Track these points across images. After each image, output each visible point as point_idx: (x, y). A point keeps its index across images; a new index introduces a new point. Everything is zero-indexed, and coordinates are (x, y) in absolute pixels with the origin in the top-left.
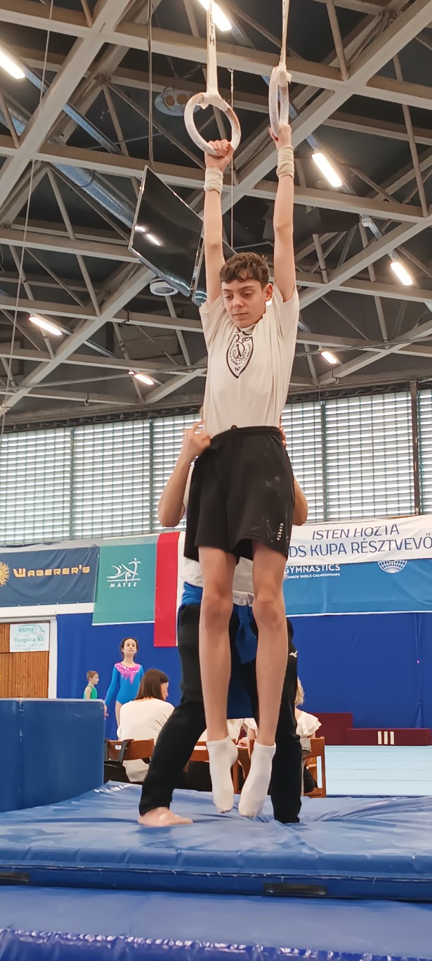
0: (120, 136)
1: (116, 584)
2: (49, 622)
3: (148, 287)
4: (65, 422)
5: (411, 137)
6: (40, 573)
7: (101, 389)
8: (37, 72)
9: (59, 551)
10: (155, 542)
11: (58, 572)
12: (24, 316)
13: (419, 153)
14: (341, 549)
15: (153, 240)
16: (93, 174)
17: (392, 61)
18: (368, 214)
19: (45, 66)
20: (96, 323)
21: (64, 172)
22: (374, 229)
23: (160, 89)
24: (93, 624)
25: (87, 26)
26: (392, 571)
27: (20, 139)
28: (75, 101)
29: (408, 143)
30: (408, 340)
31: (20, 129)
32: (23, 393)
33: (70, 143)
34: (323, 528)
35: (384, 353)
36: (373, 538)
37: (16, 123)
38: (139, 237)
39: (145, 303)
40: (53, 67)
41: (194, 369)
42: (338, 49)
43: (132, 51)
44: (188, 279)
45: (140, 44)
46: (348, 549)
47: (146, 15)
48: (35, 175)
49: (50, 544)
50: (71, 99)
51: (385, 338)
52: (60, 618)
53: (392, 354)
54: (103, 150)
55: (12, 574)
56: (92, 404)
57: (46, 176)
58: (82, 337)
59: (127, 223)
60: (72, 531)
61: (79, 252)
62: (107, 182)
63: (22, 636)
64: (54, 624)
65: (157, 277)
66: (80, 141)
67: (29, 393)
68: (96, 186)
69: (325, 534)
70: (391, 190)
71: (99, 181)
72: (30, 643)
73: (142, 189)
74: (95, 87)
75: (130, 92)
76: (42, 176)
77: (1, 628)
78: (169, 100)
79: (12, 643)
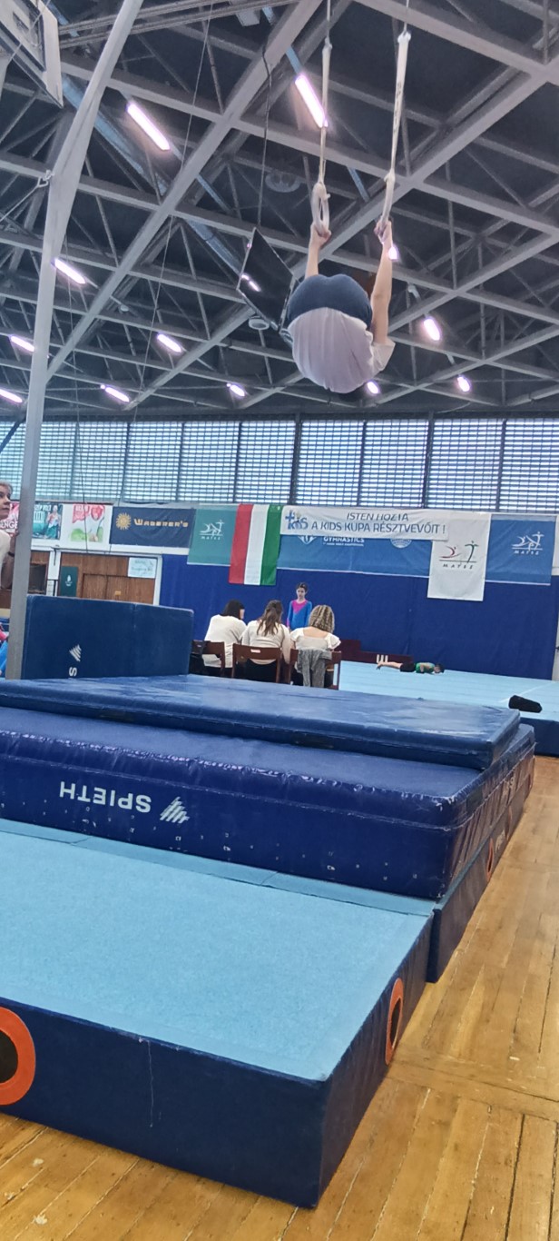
0: (237, 205)
1: (206, 536)
2: (156, 558)
3: (247, 322)
4: (178, 417)
5: (451, 227)
6: (153, 524)
7: (208, 395)
8: (181, 148)
9: (167, 509)
10: (236, 510)
11: (165, 524)
12: (155, 334)
13: (455, 240)
14: (366, 527)
15: (255, 286)
16: (214, 231)
17: (444, 165)
18: (413, 284)
19: (186, 143)
20: (207, 345)
21: (193, 228)
22: (416, 294)
23: (269, 170)
24: (188, 563)
25: (220, 114)
26: (400, 546)
27: (163, 198)
28: (205, 172)
29: (449, 232)
30: (431, 381)
31: (163, 190)
32: (150, 392)
33: (199, 205)
34: (355, 511)
35: (411, 389)
36: (390, 522)
37: (160, 186)
38: (244, 284)
39: (244, 334)
40: (191, 145)
41: (274, 387)
42: (406, 152)
43: (252, 137)
44: (278, 320)
45: (257, 131)
46: (372, 529)
47: (265, 109)
48: (172, 226)
49: (161, 504)
50: (202, 170)
51: (415, 378)
52: (164, 556)
53: (418, 390)
54: (224, 213)
55: (133, 522)
56: (199, 405)
57: (179, 231)
58: (196, 355)
59: (236, 272)
60: (177, 497)
61: (199, 290)
62: (225, 239)
63: (138, 566)
64: (160, 561)
65: (256, 315)
66: (206, 205)
67: (155, 393)
68: (216, 241)
69: (356, 516)
70: (433, 266)
71: (220, 239)
72: (141, 572)
73: (250, 245)
74: (220, 164)
75: (248, 171)
76: (176, 228)
77: (123, 560)
78: (276, 179)
79: (130, 570)
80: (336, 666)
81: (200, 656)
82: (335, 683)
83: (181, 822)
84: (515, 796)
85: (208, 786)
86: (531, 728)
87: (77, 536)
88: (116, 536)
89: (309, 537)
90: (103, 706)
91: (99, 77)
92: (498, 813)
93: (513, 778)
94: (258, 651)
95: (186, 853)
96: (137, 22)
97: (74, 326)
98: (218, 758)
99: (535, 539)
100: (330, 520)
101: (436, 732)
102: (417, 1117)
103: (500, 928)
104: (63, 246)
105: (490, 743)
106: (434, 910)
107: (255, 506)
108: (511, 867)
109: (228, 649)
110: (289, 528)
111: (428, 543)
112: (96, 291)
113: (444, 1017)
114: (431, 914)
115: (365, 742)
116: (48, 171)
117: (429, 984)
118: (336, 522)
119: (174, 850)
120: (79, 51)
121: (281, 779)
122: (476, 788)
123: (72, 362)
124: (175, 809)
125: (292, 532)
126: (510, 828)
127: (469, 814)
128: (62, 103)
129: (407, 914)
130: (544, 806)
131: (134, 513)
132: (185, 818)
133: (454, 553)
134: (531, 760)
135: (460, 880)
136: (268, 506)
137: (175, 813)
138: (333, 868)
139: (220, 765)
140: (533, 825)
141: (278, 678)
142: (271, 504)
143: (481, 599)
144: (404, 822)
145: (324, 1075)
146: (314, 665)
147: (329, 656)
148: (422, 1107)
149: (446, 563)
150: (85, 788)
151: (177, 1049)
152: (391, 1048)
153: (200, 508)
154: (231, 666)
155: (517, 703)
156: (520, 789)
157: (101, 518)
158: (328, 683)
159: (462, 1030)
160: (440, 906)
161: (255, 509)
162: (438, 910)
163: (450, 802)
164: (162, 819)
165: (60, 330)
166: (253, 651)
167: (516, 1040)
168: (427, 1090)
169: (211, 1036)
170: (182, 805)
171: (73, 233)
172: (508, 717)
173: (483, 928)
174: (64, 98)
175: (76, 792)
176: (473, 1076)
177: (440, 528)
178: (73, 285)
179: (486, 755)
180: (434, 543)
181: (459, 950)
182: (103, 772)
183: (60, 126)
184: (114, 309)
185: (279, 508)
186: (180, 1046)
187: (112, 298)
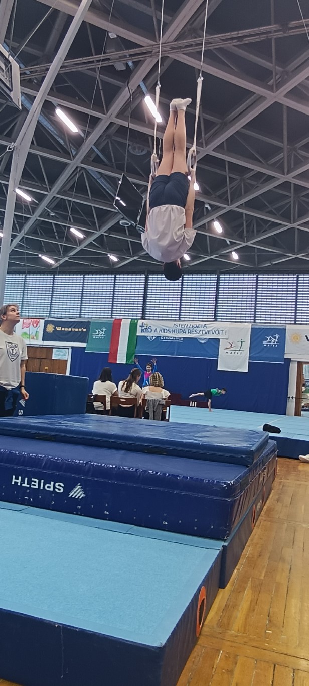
0: (114, 161)
1: (96, 337)
2: (68, 349)
3: (119, 222)
4: (81, 272)
5: (227, 174)
6: (66, 330)
7: (97, 260)
8: (84, 131)
9: (74, 322)
10: (112, 322)
11: (73, 330)
12: (69, 228)
13: (230, 181)
14: (184, 332)
15: (123, 203)
16: (101, 174)
17: (223, 142)
18: (207, 202)
19: (87, 129)
20: (97, 234)
21: (90, 172)
22: (209, 208)
23: (131, 144)
24: (85, 351)
25: (104, 114)
26: (203, 342)
27: (74, 157)
28: (97, 144)
29: (226, 176)
30: (218, 254)
31: (74, 153)
32: (66, 259)
34: (178, 323)
35: (208, 258)
36: (196, 329)
37: (73, 151)
38: (117, 202)
39: (117, 228)
40: (90, 130)
41: (134, 257)
42: (203, 135)
43: (122, 126)
44: (136, 221)
45: (125, 124)
46: (187, 332)
47: (128, 113)
48: (79, 171)
49: (71, 319)
50: (95, 143)
51: (209, 252)
52: (73, 348)
53: (211, 259)
54: (106, 165)
55: (55, 329)
56: (93, 266)
57: (83, 174)
58: (91, 239)
59: (113, 196)
60: (80, 315)
61: (93, 205)
62: (107, 179)
63: (57, 353)
64: (70, 350)
65: (124, 218)
66: (97, 161)
67: (69, 259)
68: (102, 179)
69: (178, 325)
70: (217, 194)
71: (104, 178)
72: (59, 356)
73: (120, 182)
74: (105, 139)
75: (119, 143)
76: (81, 172)
77: (50, 349)
78: (134, 148)
79: (53, 355)
80: (168, 408)
81: (93, 403)
82: (167, 418)
83: (80, 498)
84: (267, 480)
85: (96, 477)
86: (275, 443)
87: (24, 336)
88: (46, 337)
89: (152, 337)
90: (37, 432)
91: (40, 96)
92: (257, 490)
93: (266, 470)
94: (125, 400)
95: (83, 516)
96: (62, 67)
97: (25, 223)
98: (101, 461)
99: (275, 338)
100: (164, 328)
101: (223, 445)
102: (215, 667)
103: (260, 556)
104: (20, 181)
105: (252, 451)
106: (223, 546)
107: (123, 320)
108: (265, 521)
109: (108, 399)
110: (142, 332)
111: (218, 340)
112: (37, 205)
113: (229, 608)
114: (221, 548)
115: (184, 451)
116: (13, 143)
117: (220, 589)
118: (167, 329)
119: (77, 514)
120: (30, 81)
121: (137, 473)
122: (245, 476)
123: (23, 242)
124: (77, 490)
125: (143, 334)
126: (265, 499)
127: (241, 491)
128: (20, 108)
129: (208, 549)
130: (283, 486)
131: (56, 324)
132: (83, 495)
133: (231, 345)
134: (275, 461)
135: (237, 529)
136: (130, 320)
137: (78, 492)
138: (166, 523)
139: (103, 465)
140: (277, 497)
141: (135, 416)
142: (132, 319)
143: (247, 371)
144: (205, 496)
145: (161, 644)
146: (155, 408)
147: (164, 403)
148: (218, 661)
149: (227, 351)
150: (26, 478)
151: (78, 630)
152: (199, 627)
153: (92, 321)
154: (110, 409)
155: (267, 428)
156: (270, 476)
157: (38, 326)
158: (163, 418)
159: (240, 615)
160: (226, 544)
161: (123, 322)
162: (225, 546)
163: (231, 484)
164: (70, 496)
165: (17, 226)
166: (121, 400)
167: (270, 621)
168: (220, 652)
169: (97, 622)
170: (81, 488)
171: (25, 174)
172: (263, 436)
173: (250, 556)
174: (22, 105)
175: (21, 482)
176: (245, 642)
177: (224, 332)
178: (25, 201)
179: (250, 457)
180: (221, 340)
181: (238, 569)
182: (37, 469)
183: (20, 119)
184: (47, 214)
185: (136, 321)
186: (80, 628)
187: (46, 208)
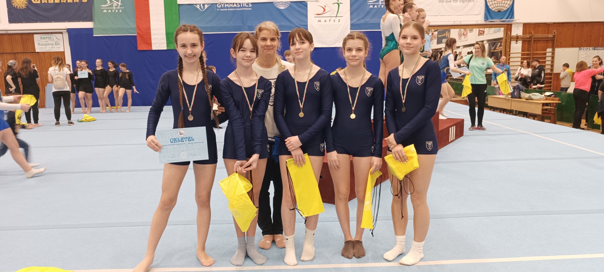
1: (108, 10)
6: (51, 1)
11: (64, 1)
24: (94, 36)
26: (282, 8)
52: (69, 31)
77: (28, 37)
79: (37, 46)
88: (15, 15)
89: (204, 5)
111: (303, 4)
125: (188, 2)
133: (325, 10)
180: (309, 3)
